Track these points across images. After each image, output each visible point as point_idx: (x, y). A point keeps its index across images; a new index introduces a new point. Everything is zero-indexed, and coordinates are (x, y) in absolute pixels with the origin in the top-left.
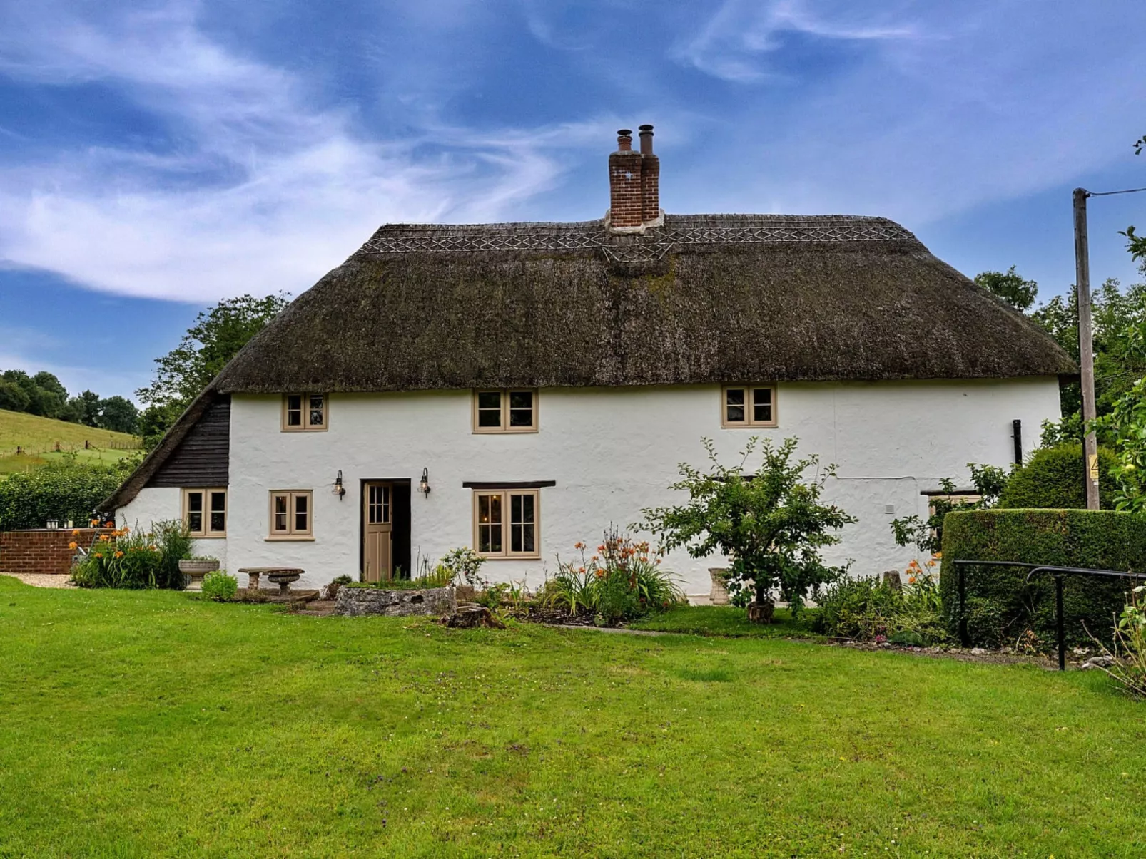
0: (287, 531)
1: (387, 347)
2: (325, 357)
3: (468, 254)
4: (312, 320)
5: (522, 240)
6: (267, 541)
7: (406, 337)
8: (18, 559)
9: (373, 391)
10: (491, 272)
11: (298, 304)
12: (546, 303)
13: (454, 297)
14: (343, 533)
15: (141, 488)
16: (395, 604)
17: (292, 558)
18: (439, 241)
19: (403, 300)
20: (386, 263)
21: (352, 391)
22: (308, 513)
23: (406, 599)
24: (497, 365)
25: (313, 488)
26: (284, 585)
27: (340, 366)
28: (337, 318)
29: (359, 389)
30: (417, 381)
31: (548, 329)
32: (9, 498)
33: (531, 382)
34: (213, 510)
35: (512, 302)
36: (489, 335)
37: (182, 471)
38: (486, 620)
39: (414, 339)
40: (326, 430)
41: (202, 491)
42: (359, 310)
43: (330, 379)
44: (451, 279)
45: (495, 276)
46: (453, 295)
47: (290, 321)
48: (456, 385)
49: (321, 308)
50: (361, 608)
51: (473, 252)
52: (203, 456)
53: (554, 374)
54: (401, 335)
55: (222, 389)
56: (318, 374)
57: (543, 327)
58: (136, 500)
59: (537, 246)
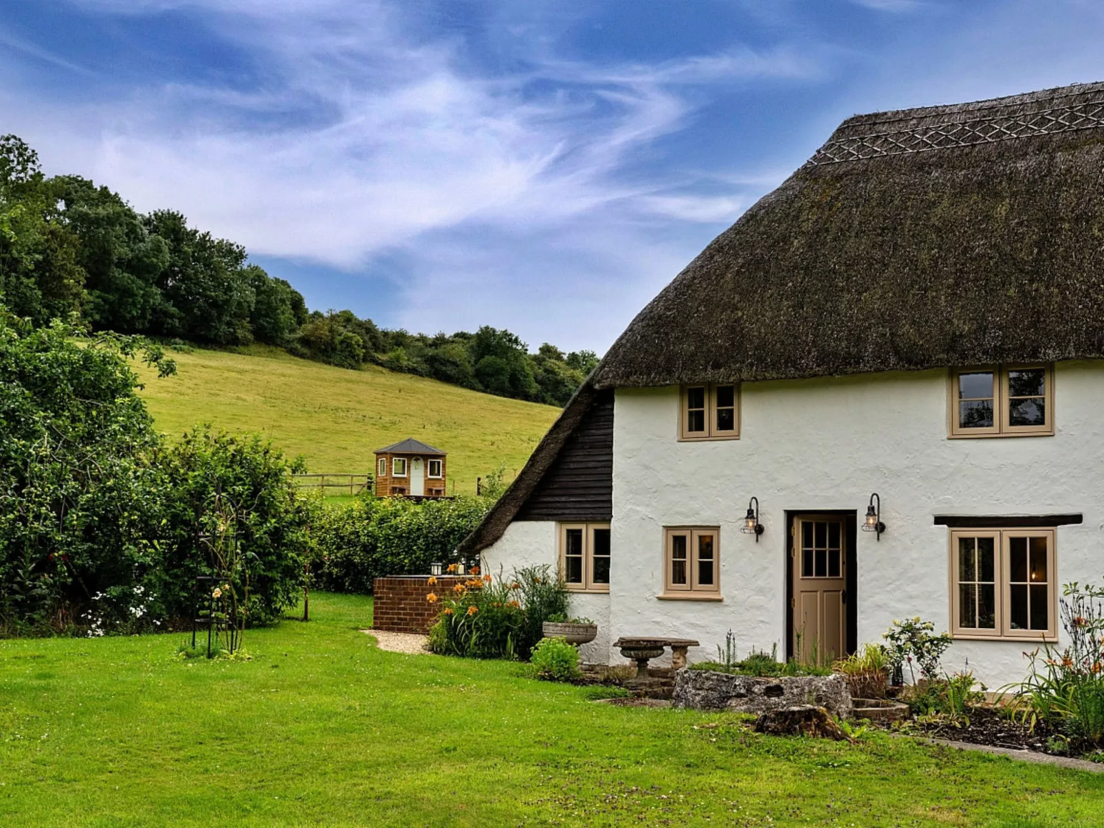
0: (686, 586)
1: (819, 309)
2: (733, 330)
3: (967, 150)
4: (722, 276)
5: (1057, 118)
6: (660, 599)
7: (849, 291)
8: (393, 614)
9: (794, 378)
10: (995, 176)
11: (708, 253)
12: (1077, 219)
13: (930, 223)
14: (760, 591)
15: (510, 522)
16: (740, 696)
17: (693, 625)
18: (925, 133)
19: (853, 234)
20: (839, 178)
21: (765, 379)
22: (714, 560)
23: (756, 689)
24: (982, 329)
25: (721, 523)
26: (642, 662)
27: (751, 342)
28: (757, 269)
29: (775, 375)
30: (858, 359)
31: (1073, 264)
32: (418, 533)
33: (1035, 353)
34: (596, 553)
35: (1021, 224)
36: (976, 280)
37: (557, 499)
38: (817, 726)
39: (860, 294)
40: (737, 437)
41: (582, 527)
42: (789, 254)
43: (736, 362)
44: (932, 194)
45: (1001, 182)
46: (929, 219)
47: (694, 278)
48: (916, 364)
49: (736, 256)
50: (698, 698)
51: (974, 146)
52: (583, 478)
53: (1073, 337)
54: (842, 290)
55: (599, 382)
56: (721, 355)
57: (1066, 260)
58: (503, 538)
59: (1082, 123)
